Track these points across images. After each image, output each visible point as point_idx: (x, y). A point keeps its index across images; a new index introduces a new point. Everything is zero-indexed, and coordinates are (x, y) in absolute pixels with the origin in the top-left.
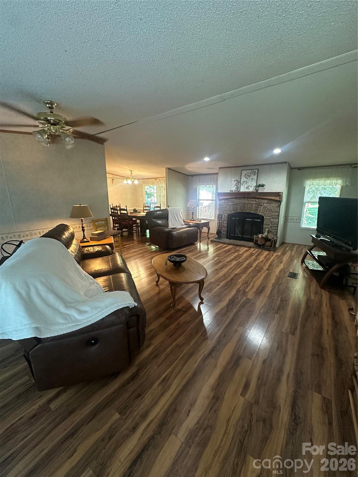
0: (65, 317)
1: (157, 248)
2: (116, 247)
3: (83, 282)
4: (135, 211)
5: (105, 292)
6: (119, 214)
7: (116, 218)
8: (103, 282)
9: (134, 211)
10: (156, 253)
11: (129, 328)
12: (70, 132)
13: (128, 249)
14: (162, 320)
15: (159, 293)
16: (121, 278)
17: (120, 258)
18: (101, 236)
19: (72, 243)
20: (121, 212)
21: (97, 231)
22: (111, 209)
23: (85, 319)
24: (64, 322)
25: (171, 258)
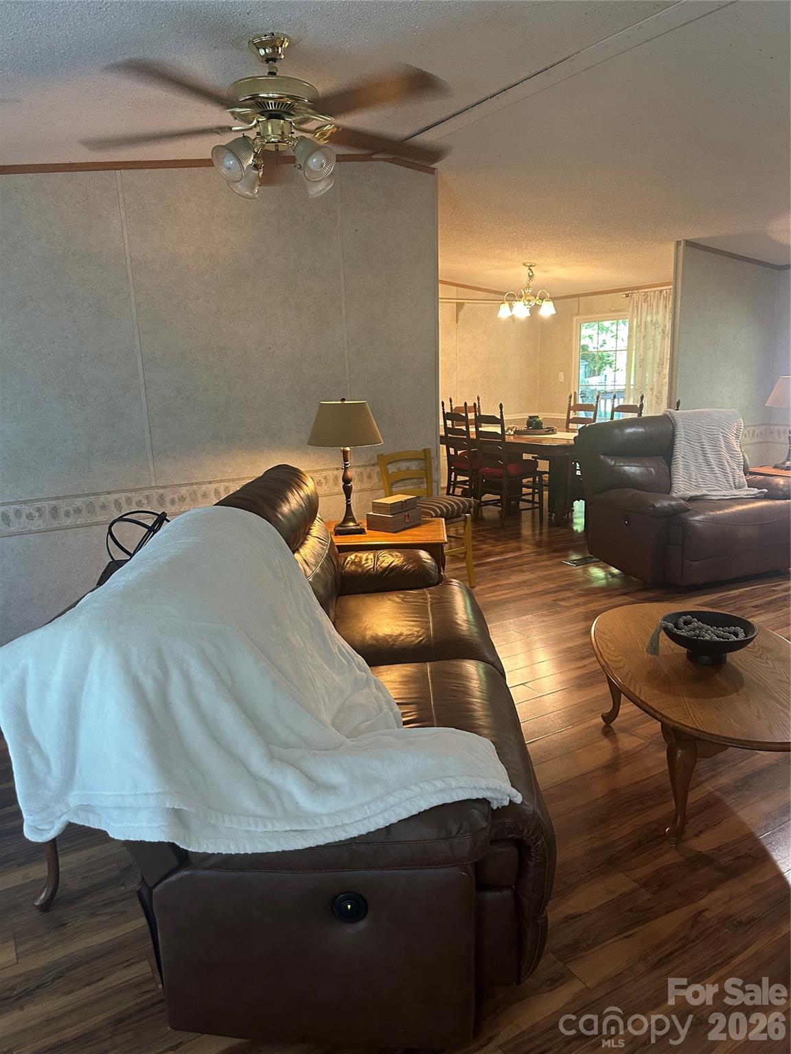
0: (267, 793)
1: (613, 575)
2: (455, 558)
3: (334, 676)
4: (534, 424)
5: (405, 723)
6: (473, 436)
7: (459, 452)
8: (401, 683)
9: (529, 424)
10: (610, 596)
11: (482, 886)
12: (323, 134)
13: (499, 568)
14: (620, 883)
15: (612, 766)
16: (464, 677)
17: (464, 600)
18: (404, 516)
19: (308, 533)
20: (480, 429)
21: (391, 494)
22: (447, 416)
23: (328, 815)
24: (261, 810)
25: (676, 626)
